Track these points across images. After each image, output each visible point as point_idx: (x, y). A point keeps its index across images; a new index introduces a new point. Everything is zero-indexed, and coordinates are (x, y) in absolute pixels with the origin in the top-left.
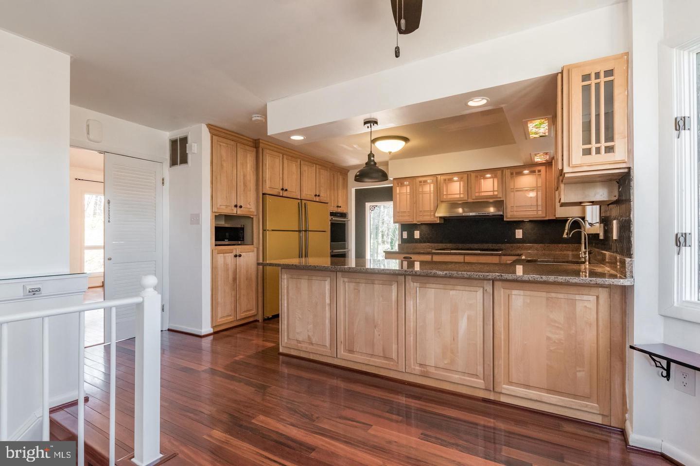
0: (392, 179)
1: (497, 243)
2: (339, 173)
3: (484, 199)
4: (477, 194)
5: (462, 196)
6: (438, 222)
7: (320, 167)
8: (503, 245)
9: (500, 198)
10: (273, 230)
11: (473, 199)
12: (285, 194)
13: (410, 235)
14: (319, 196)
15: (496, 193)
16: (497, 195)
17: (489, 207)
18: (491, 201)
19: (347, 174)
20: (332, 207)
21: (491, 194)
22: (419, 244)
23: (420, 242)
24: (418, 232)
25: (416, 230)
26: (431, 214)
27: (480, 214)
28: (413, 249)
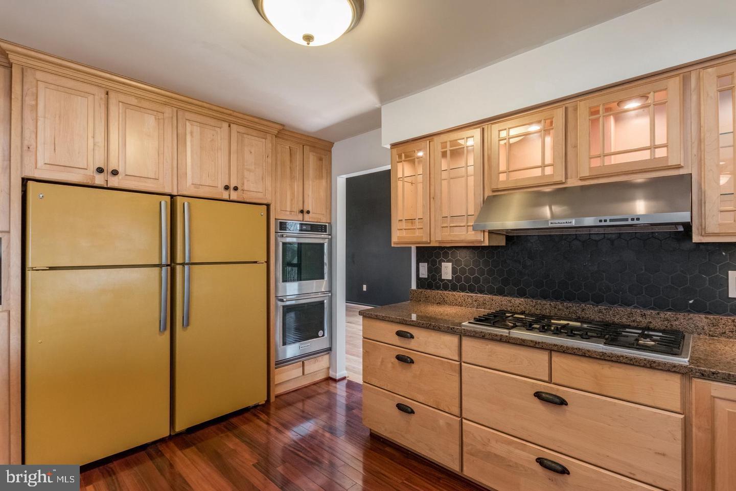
0: (389, 147)
1: (660, 306)
2: (307, 148)
3: (618, 174)
4: (596, 163)
5: (549, 171)
6: (486, 243)
7: (242, 130)
8: (681, 316)
9: (679, 167)
10: (51, 268)
11: (582, 179)
12: (114, 182)
13: (435, 271)
14: (236, 189)
15: (661, 153)
16: (666, 159)
17: (632, 199)
18: (639, 179)
19: (330, 151)
20: (288, 213)
21: (645, 155)
22: (450, 293)
23: (454, 289)
24: (450, 265)
25: (444, 262)
26: (469, 224)
27: (605, 221)
28: (439, 304)
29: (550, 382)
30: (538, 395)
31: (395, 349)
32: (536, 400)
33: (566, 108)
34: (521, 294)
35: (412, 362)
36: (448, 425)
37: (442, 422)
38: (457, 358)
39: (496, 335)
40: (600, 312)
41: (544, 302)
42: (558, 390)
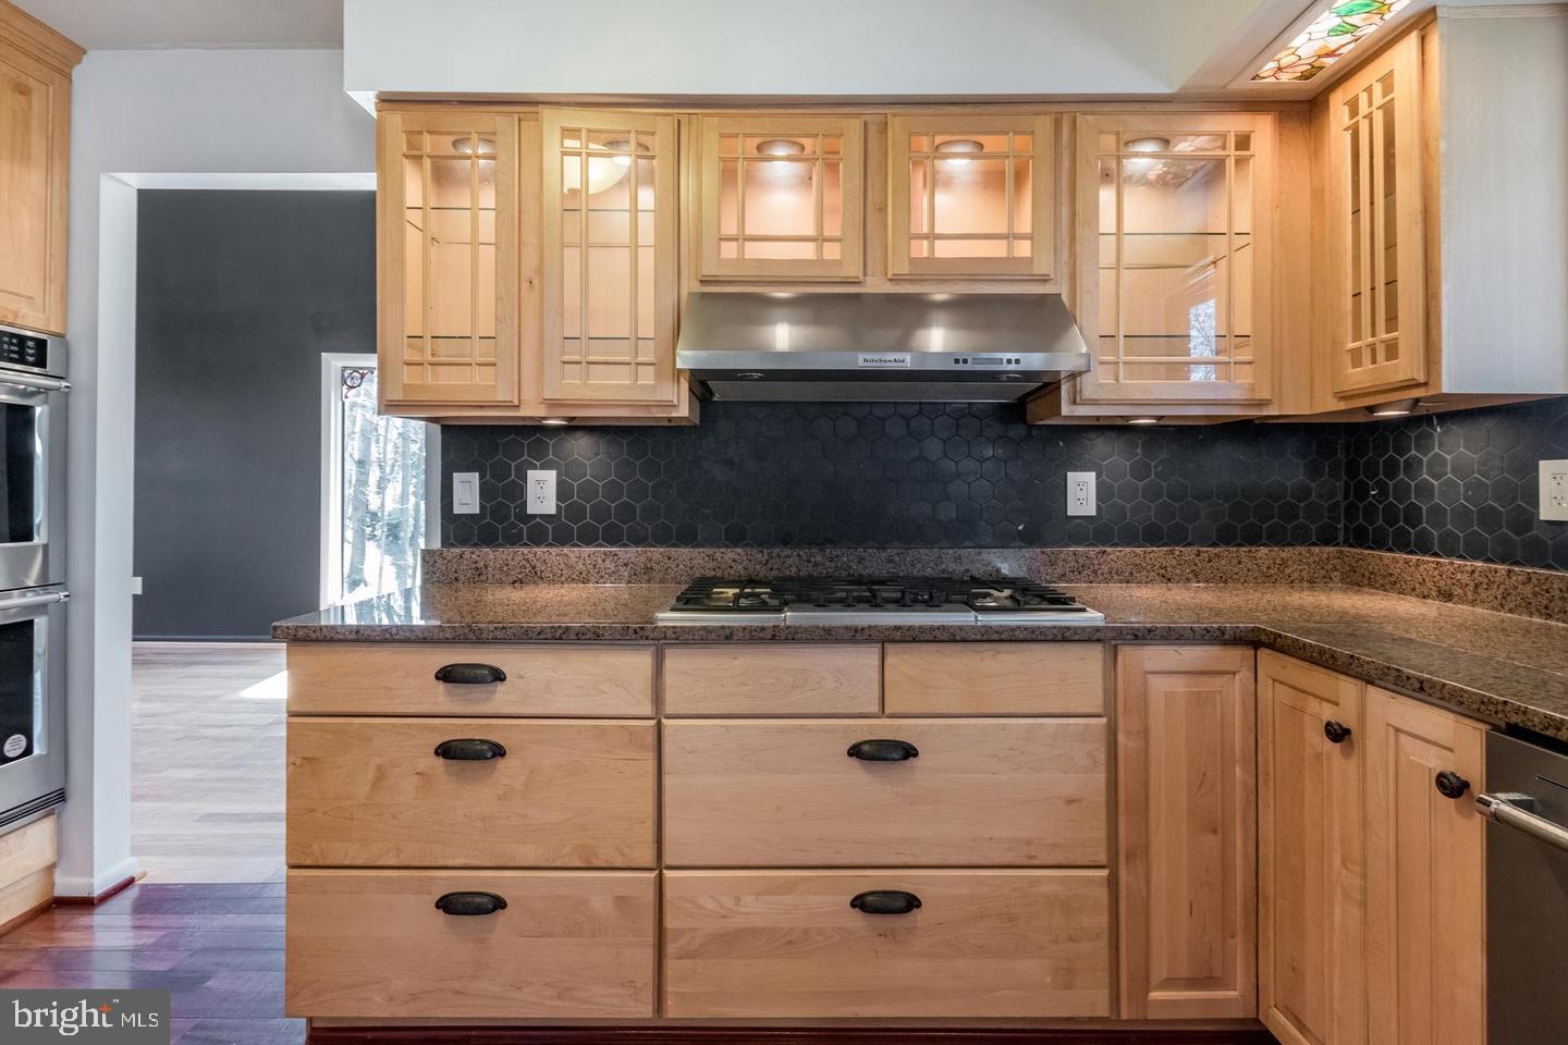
0: (367, 101)
4: (919, 251)
6: (684, 411)
9: (1045, 280)
11: (895, 280)
13: (504, 495)
15: (1024, 249)
16: (1029, 261)
21: (999, 249)
22: (554, 551)
23: (563, 539)
24: (551, 476)
25: (534, 467)
26: (641, 359)
27: (965, 361)
28: (518, 582)
29: (882, 713)
30: (856, 752)
31: (432, 728)
32: (854, 762)
33: (866, 124)
34: (735, 538)
35: (498, 751)
36: (622, 902)
37: (601, 904)
38: (647, 710)
39: (763, 629)
40: (891, 561)
41: (788, 551)
42: (899, 727)
